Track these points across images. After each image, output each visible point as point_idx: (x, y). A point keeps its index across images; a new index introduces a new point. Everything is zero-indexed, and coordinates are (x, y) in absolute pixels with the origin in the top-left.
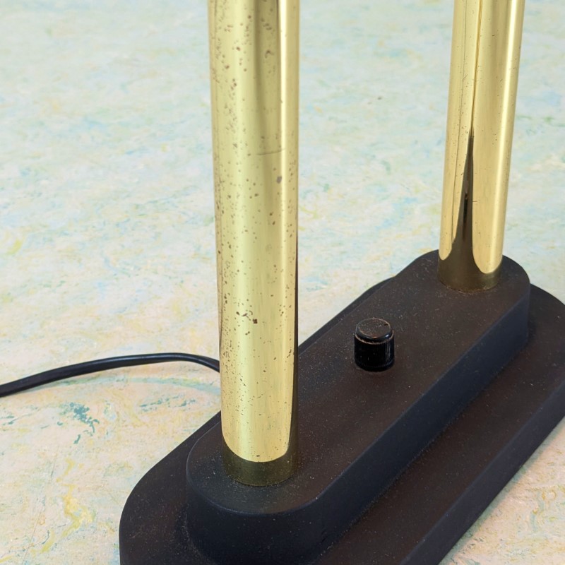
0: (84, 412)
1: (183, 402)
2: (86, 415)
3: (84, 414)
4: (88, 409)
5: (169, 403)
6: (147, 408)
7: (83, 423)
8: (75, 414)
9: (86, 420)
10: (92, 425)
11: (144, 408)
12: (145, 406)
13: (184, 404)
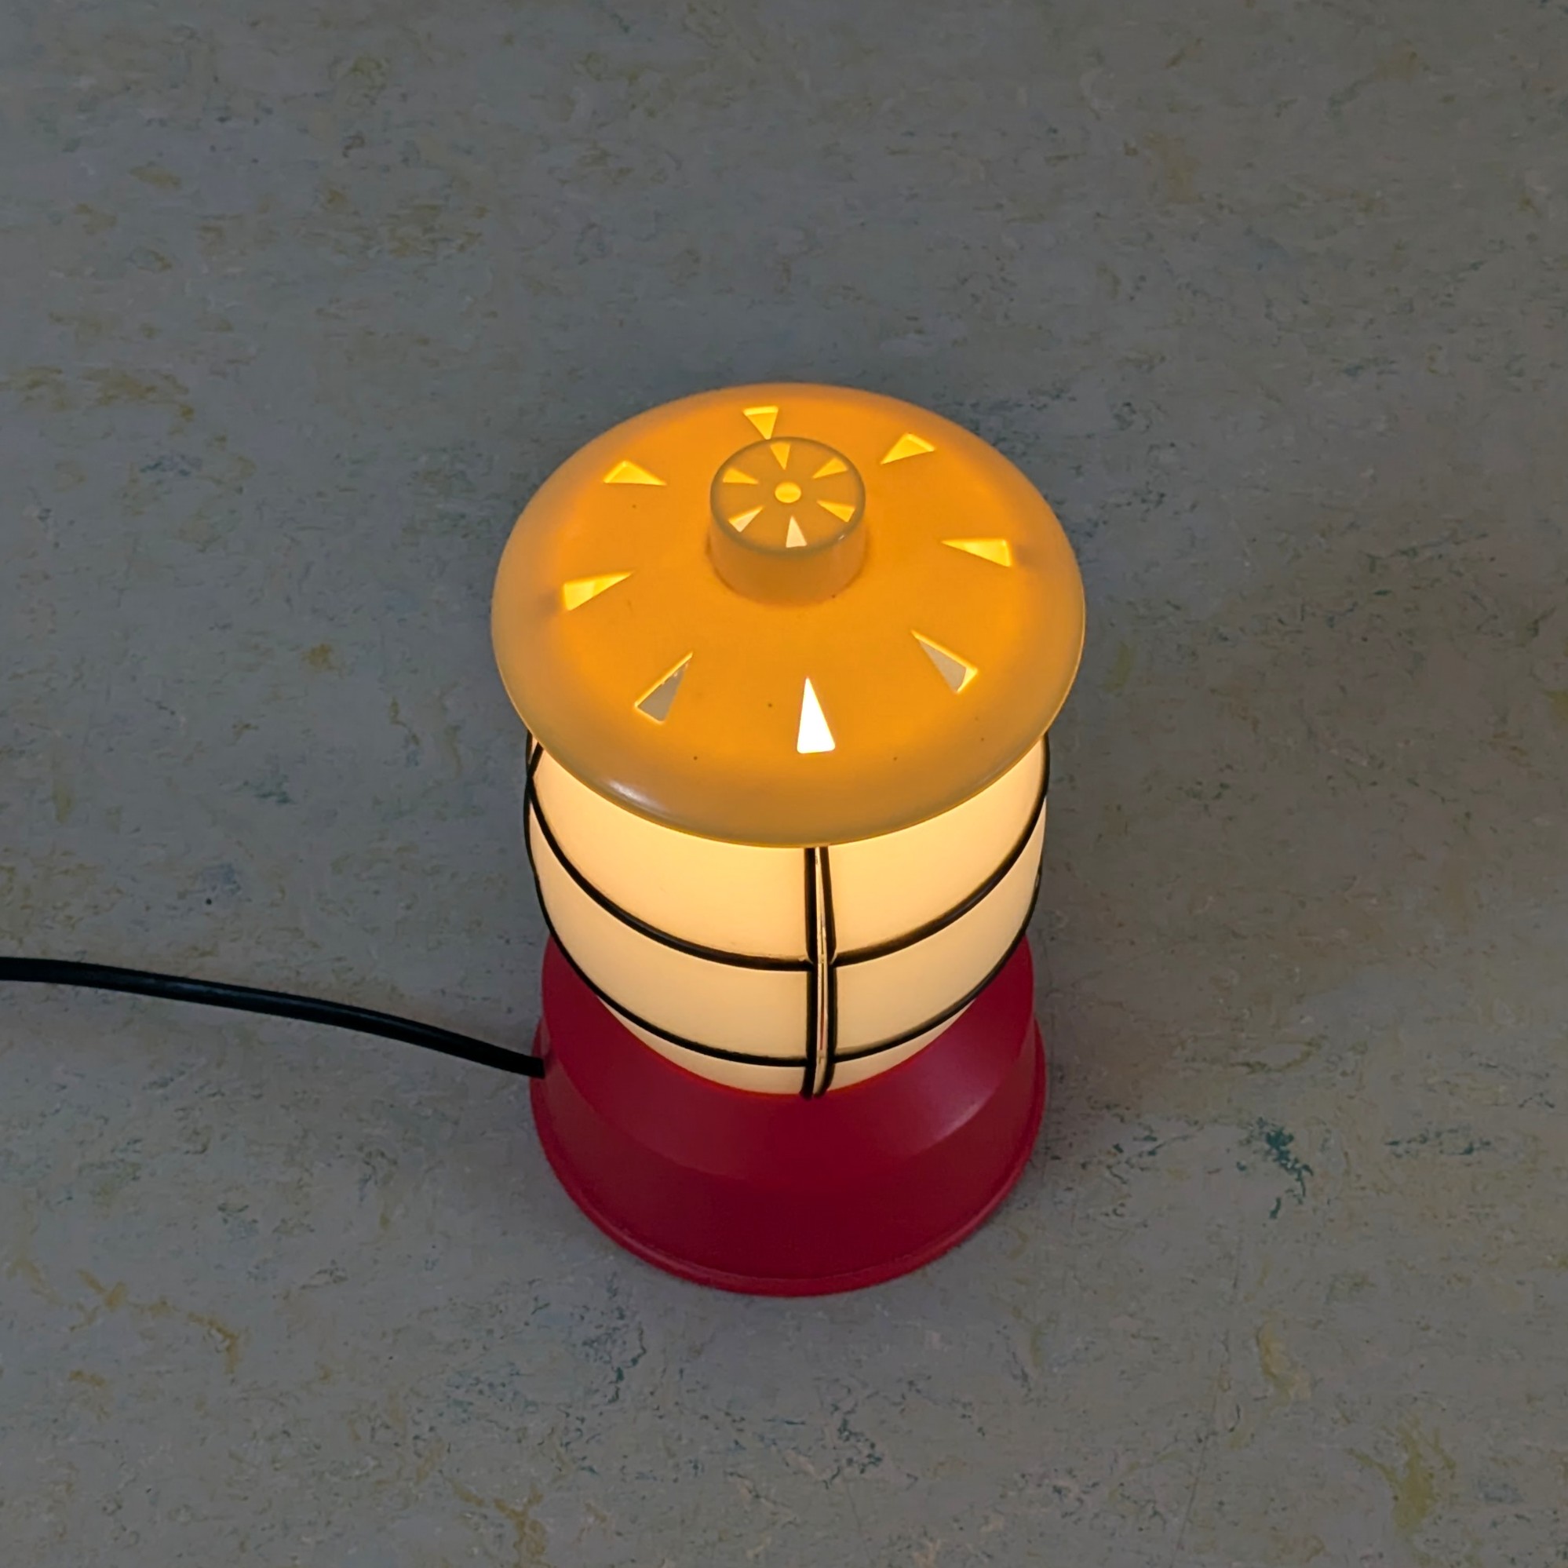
0: (1285, 1144)
1: (1466, 1146)
2: (1288, 1152)
3: (1283, 1148)
4: (1291, 1138)
5: (1441, 1144)
6: (1400, 1149)
7: (1283, 1171)
8: (1267, 1147)
9: (1289, 1165)
10: (1299, 1179)
11: (1394, 1147)
12: (1395, 1143)
13: (1469, 1151)
